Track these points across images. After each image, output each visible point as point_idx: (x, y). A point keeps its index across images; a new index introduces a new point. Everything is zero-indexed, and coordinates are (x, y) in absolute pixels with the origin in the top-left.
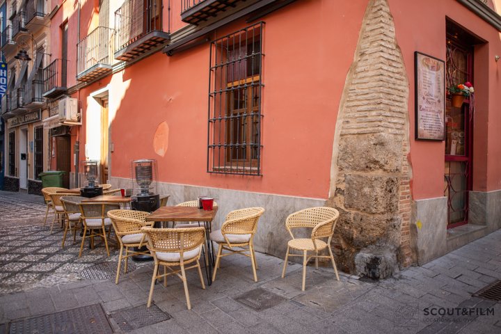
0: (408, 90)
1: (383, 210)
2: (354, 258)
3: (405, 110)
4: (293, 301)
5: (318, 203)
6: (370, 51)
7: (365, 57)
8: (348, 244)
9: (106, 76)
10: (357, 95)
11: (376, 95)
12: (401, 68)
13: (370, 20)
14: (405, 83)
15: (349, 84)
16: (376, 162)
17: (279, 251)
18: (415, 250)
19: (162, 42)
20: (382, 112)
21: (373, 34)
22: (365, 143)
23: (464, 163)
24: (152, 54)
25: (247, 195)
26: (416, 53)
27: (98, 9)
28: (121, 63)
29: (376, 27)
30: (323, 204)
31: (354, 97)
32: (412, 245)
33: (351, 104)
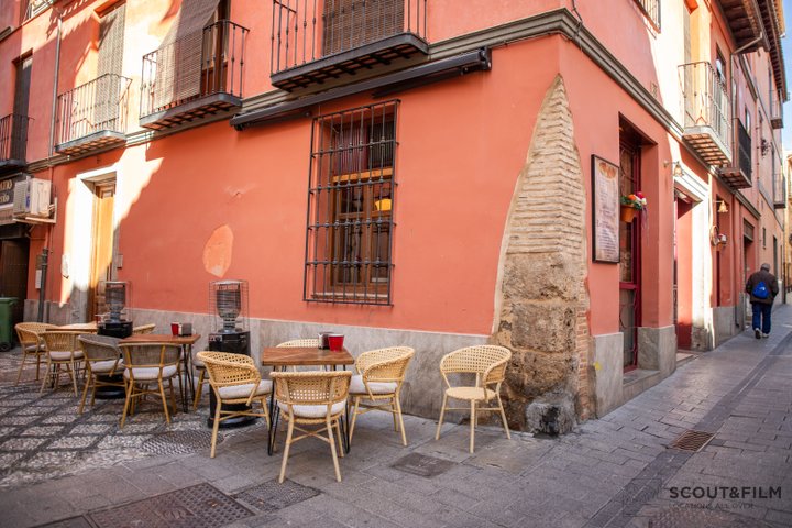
0: (584, 200)
1: (562, 348)
2: (525, 410)
3: (582, 225)
4: (464, 464)
5: (477, 341)
6: (546, 152)
7: (539, 159)
8: (516, 392)
9: (112, 150)
10: (529, 205)
11: (555, 206)
12: (579, 174)
13: (547, 114)
14: (582, 192)
15: (519, 190)
16: (553, 288)
17: (419, 407)
18: (594, 399)
19: (226, 109)
20: (561, 227)
21: (550, 131)
22: (540, 264)
23: (632, 291)
24: (207, 124)
25: (368, 333)
26: (593, 156)
27: (98, 44)
28: (145, 132)
29: (553, 123)
30: (485, 341)
31: (525, 207)
32: (589, 393)
33: (521, 215)
